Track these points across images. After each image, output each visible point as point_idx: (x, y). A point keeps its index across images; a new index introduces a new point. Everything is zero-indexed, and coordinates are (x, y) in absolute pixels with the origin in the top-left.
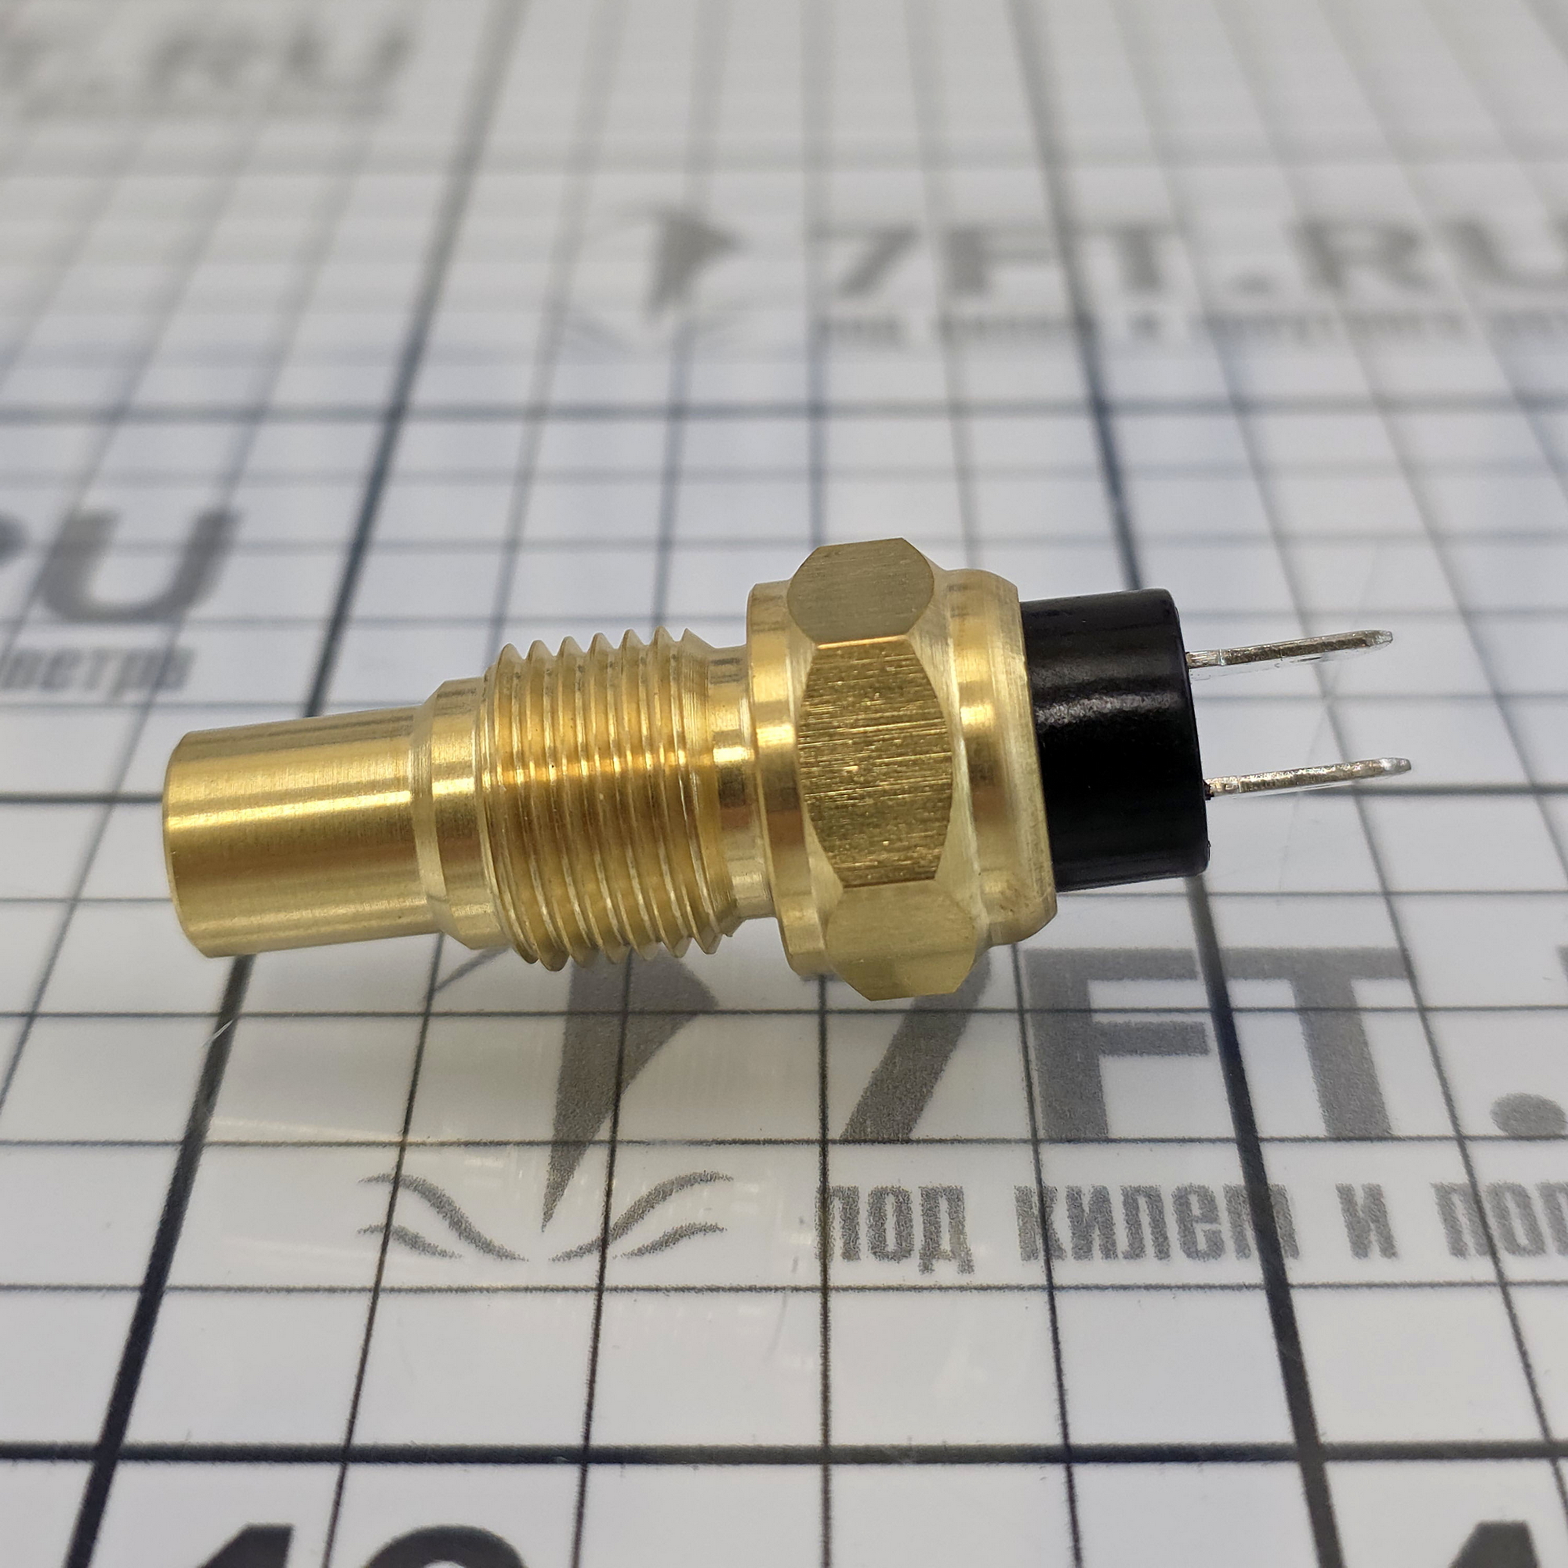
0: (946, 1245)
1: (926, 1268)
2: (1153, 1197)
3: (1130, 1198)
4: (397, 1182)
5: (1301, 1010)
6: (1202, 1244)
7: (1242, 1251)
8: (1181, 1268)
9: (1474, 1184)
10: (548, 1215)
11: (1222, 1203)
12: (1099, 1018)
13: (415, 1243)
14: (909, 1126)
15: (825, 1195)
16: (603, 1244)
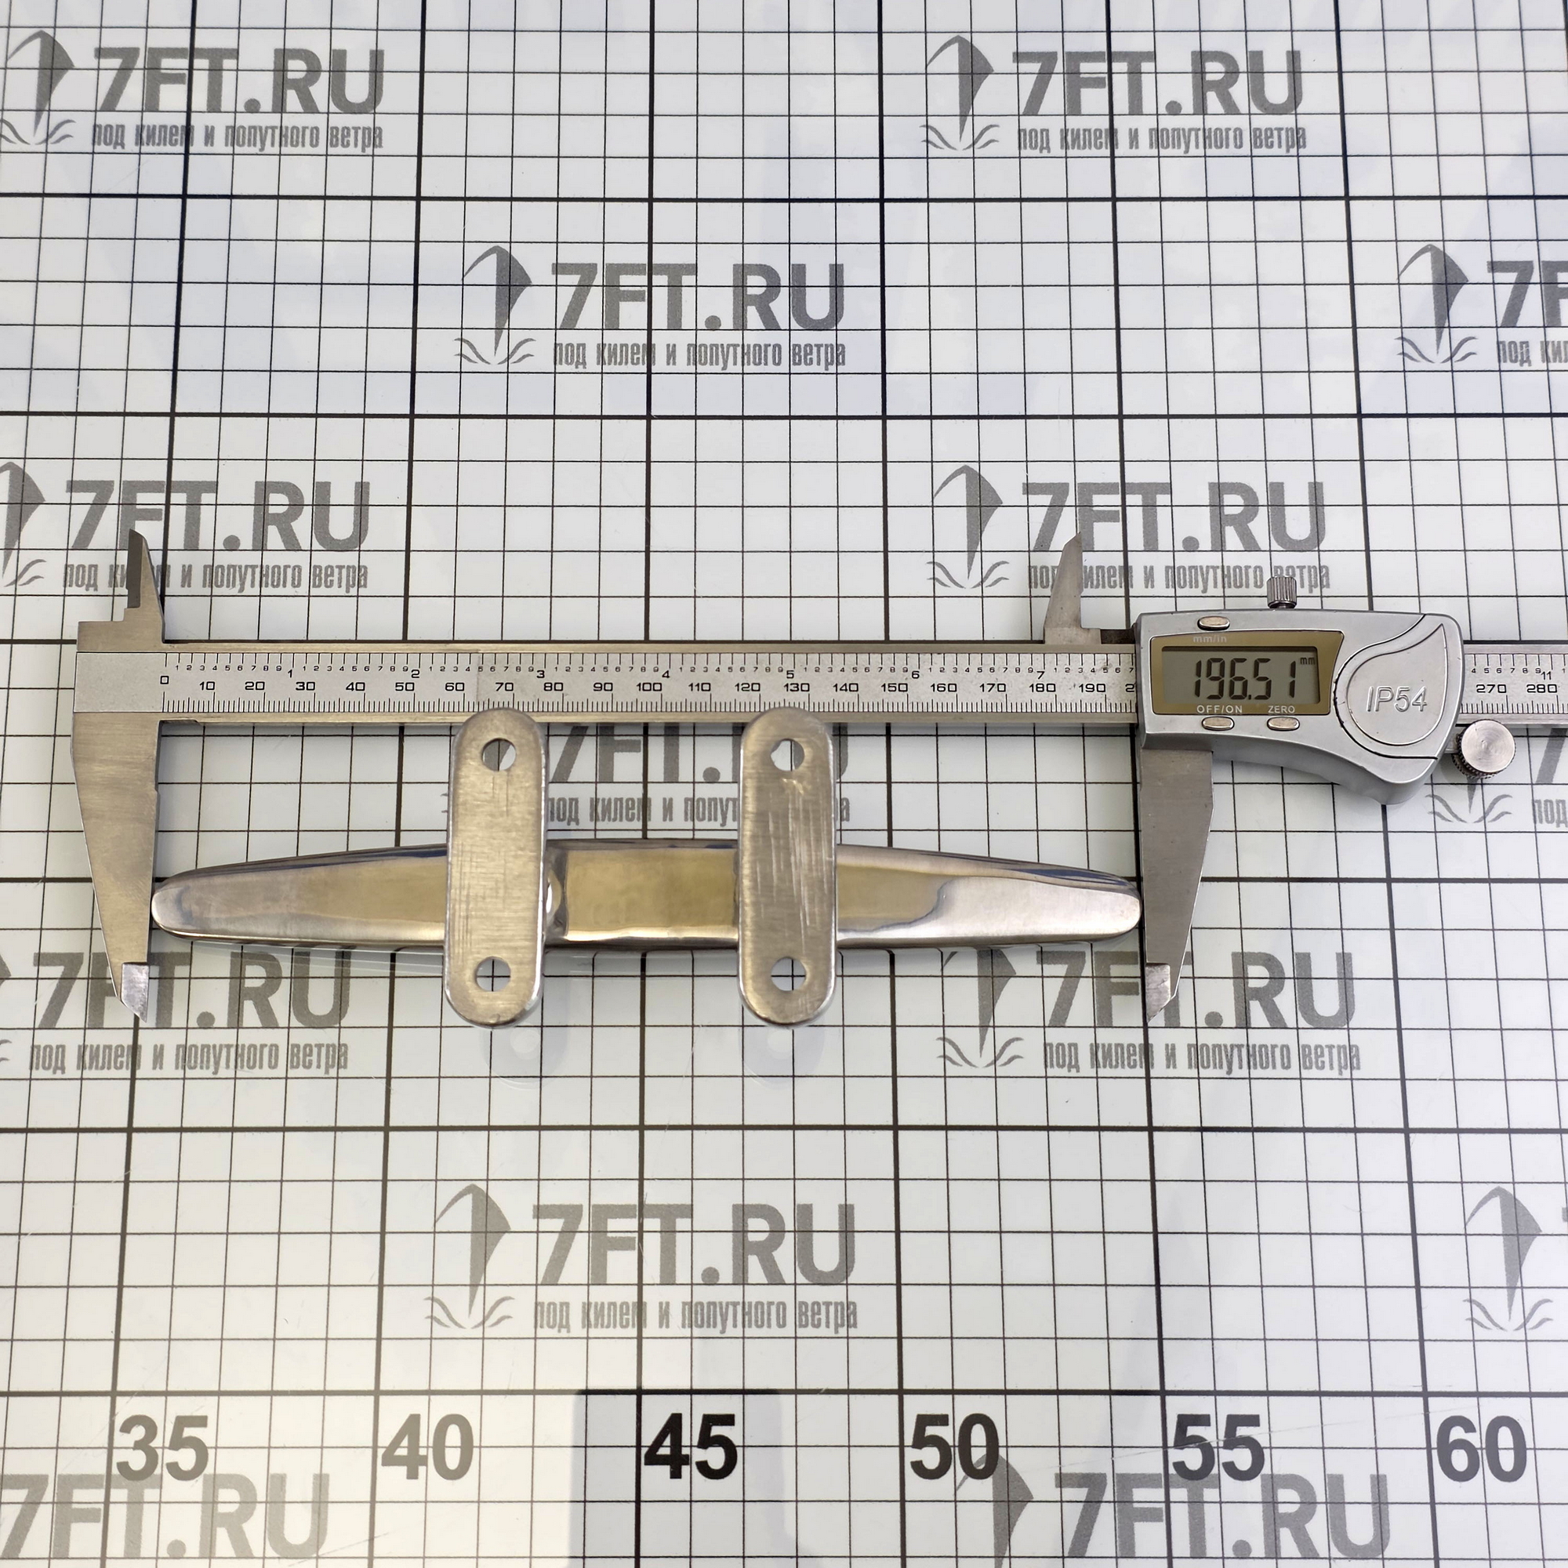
0: (564, 1323)
1: (559, 1331)
2: (614, 1304)
3: (610, 1304)
4: (433, 1299)
5: (660, 1232)
6: (624, 1324)
7: (633, 1326)
8: (619, 1332)
9: (692, 1302)
10: (470, 1312)
11: (631, 1308)
12: (609, 1235)
13: (439, 1322)
14: (558, 1279)
15: (536, 1304)
16: (483, 1322)
